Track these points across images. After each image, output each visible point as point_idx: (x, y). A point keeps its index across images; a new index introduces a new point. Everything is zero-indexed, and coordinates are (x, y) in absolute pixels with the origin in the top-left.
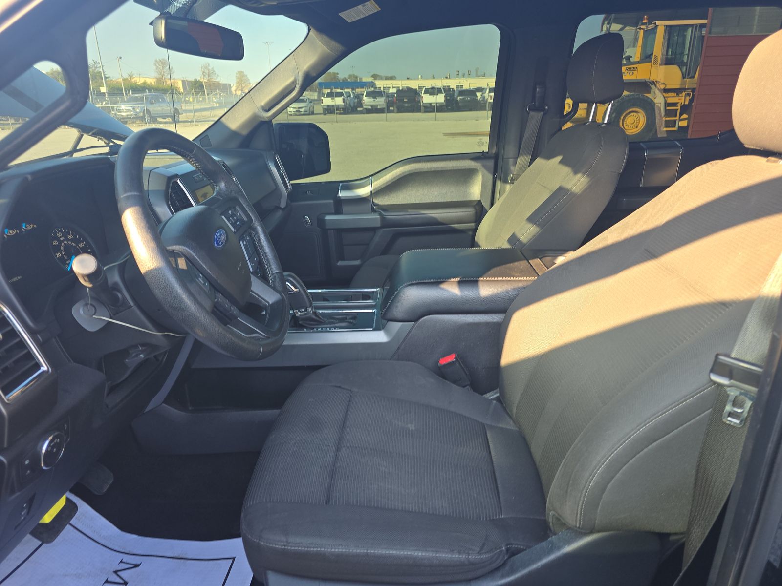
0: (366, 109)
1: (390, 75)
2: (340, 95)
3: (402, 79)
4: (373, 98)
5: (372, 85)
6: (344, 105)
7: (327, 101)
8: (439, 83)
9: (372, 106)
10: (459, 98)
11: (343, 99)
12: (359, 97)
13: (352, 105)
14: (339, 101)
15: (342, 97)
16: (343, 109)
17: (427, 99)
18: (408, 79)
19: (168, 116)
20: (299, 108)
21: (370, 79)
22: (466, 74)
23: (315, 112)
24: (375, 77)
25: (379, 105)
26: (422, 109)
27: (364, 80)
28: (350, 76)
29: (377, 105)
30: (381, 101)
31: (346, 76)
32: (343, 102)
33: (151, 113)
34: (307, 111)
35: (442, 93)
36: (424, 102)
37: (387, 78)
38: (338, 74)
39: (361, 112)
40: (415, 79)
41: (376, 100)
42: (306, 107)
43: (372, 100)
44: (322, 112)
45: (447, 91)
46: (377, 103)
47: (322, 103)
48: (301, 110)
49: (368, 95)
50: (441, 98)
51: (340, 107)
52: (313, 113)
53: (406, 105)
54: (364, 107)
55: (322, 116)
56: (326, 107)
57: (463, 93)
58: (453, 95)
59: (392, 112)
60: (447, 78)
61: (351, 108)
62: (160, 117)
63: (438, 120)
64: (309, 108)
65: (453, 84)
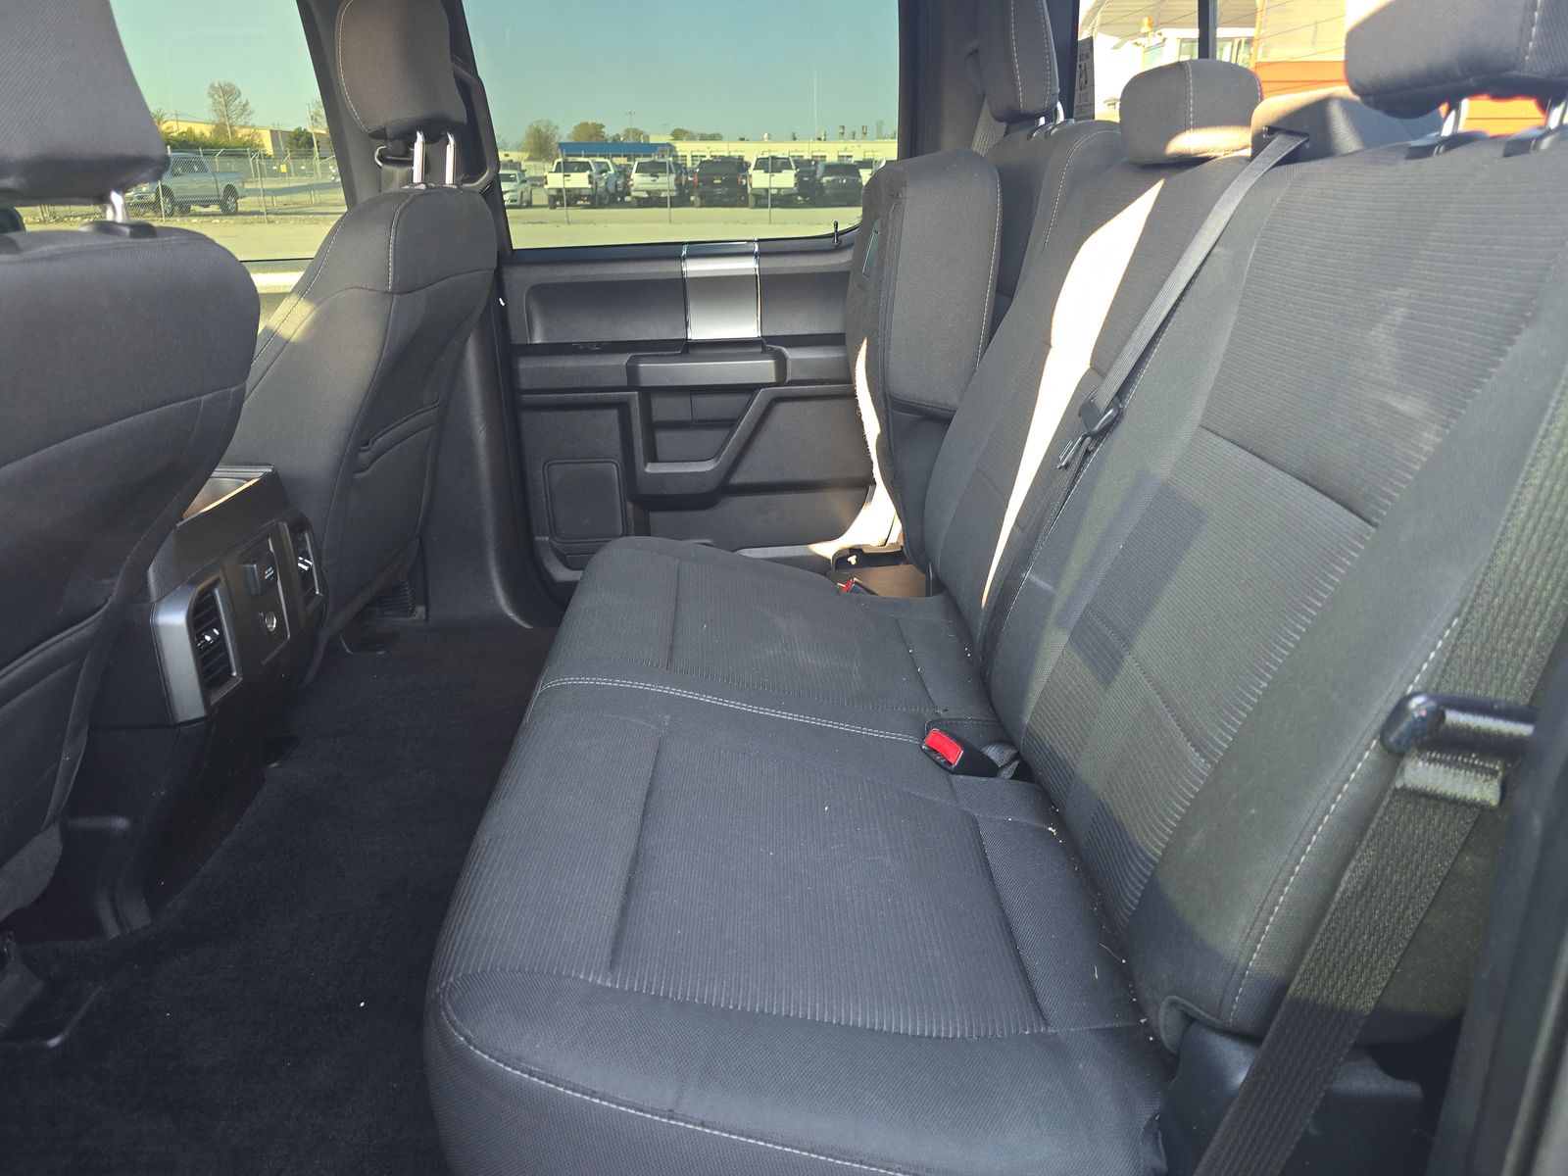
0: (637, 198)
1: (709, 132)
3: (730, 141)
4: (653, 176)
5: (669, 148)
6: (592, 188)
7: (557, 181)
8: (805, 150)
9: (648, 192)
10: (825, 180)
11: (590, 177)
12: (624, 174)
13: (611, 189)
14: (581, 180)
15: (589, 173)
16: (589, 196)
17: (759, 180)
18: (742, 139)
19: (213, 202)
21: (665, 139)
22: (859, 134)
23: (534, 203)
24: (678, 135)
25: (665, 190)
26: (750, 200)
27: (652, 140)
28: (628, 131)
29: (660, 191)
30: (666, 183)
31: (621, 132)
32: (590, 183)
33: (175, 195)
34: (515, 201)
35: (793, 168)
36: (754, 186)
37: (703, 138)
38: (602, 126)
40: (755, 141)
41: (658, 181)
42: (513, 191)
43: (649, 179)
44: (546, 203)
45: (804, 164)
46: (659, 187)
47: (547, 183)
49: (644, 168)
50: (786, 180)
51: (584, 193)
52: (529, 204)
53: (719, 191)
54: (633, 194)
55: (546, 211)
56: (554, 193)
57: (830, 169)
58: (815, 172)
60: (820, 139)
61: (607, 197)
62: (195, 203)
63: (775, 224)
64: (519, 193)
65: (832, 151)
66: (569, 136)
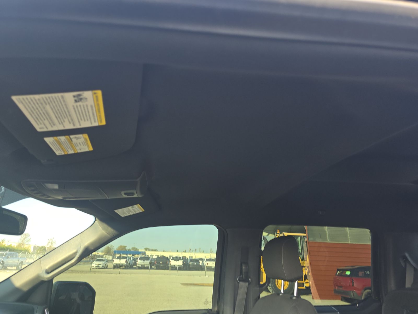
0: (138, 267)
1: (154, 249)
2: (125, 258)
3: (160, 251)
4: (143, 261)
5: (144, 253)
6: (126, 264)
7: (117, 261)
8: (180, 255)
9: (142, 265)
10: (190, 263)
11: (126, 261)
12: (135, 260)
13: (131, 264)
14: (123, 262)
15: (126, 259)
16: (125, 266)
17: (173, 263)
18: (164, 251)
19: (15, 266)
20: (99, 264)
21: (143, 250)
22: (194, 251)
23: (108, 267)
24: (146, 249)
25: (146, 265)
26: (170, 268)
27: (140, 251)
28: (133, 248)
29: (145, 265)
30: (147, 263)
31: (131, 248)
32: (126, 262)
33: (5, 264)
34: (103, 267)
35: (181, 260)
36: (171, 264)
37: (152, 250)
38: (126, 246)
39: (135, 268)
40: (167, 252)
41: (145, 262)
42: (103, 264)
43: (142, 261)
44: (112, 267)
45: (184, 259)
46: (145, 264)
47: (114, 262)
48: (100, 266)
49: (141, 259)
50: (180, 263)
51: (123, 265)
52: (107, 268)
53: (161, 265)
54: (137, 265)
55: (112, 270)
56: (115, 265)
57: (192, 260)
58: (187, 261)
59: (153, 269)
60: (184, 252)
62: (9, 266)
63: (178, 275)
64: (105, 265)
65: (187, 255)
66: (116, 249)
